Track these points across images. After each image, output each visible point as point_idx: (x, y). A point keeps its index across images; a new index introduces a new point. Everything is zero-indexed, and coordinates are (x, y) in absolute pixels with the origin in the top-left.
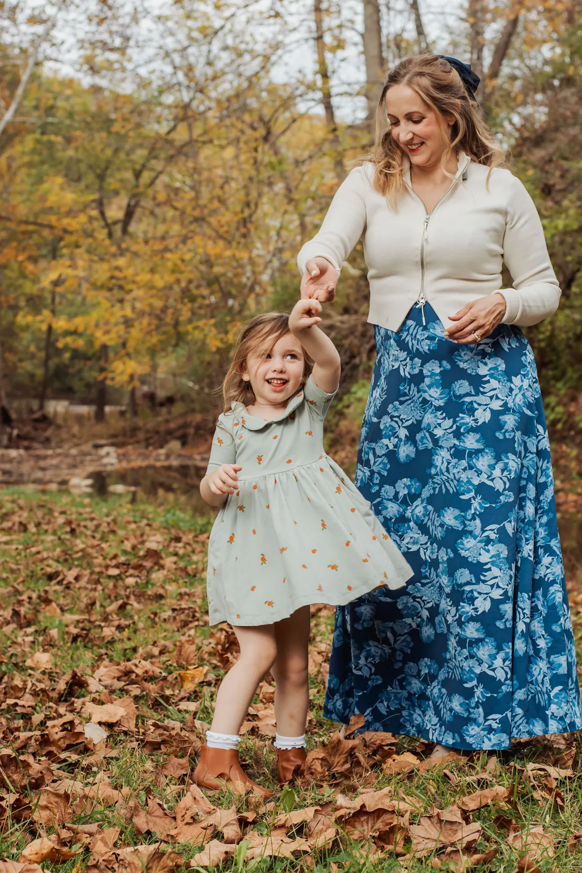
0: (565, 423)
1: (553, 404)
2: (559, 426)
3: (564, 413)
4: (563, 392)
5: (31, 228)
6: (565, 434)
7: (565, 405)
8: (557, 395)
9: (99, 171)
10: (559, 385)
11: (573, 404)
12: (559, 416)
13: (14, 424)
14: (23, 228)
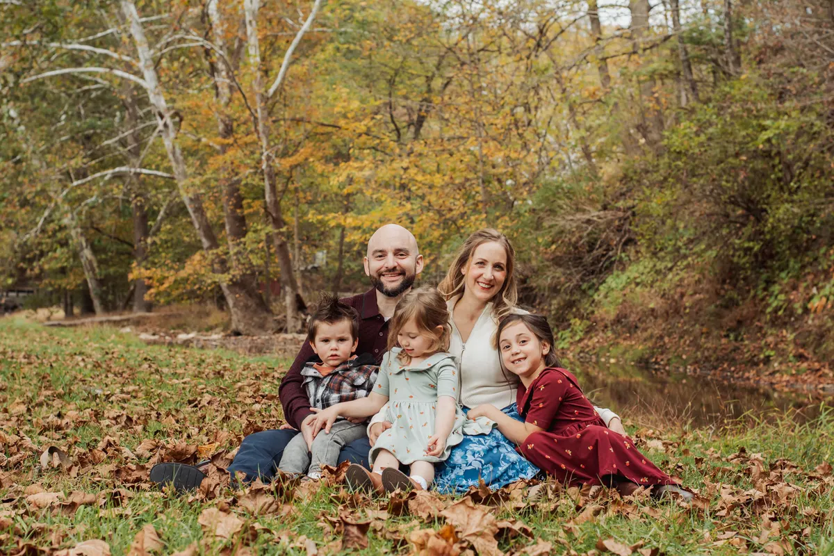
0: (785, 310)
1: (776, 292)
2: (780, 313)
3: (785, 301)
4: (785, 281)
5: (330, 129)
6: (787, 319)
7: (786, 293)
8: (780, 285)
9: (389, 77)
10: (783, 275)
11: (794, 292)
12: (781, 303)
13: (309, 311)
14: (320, 130)
